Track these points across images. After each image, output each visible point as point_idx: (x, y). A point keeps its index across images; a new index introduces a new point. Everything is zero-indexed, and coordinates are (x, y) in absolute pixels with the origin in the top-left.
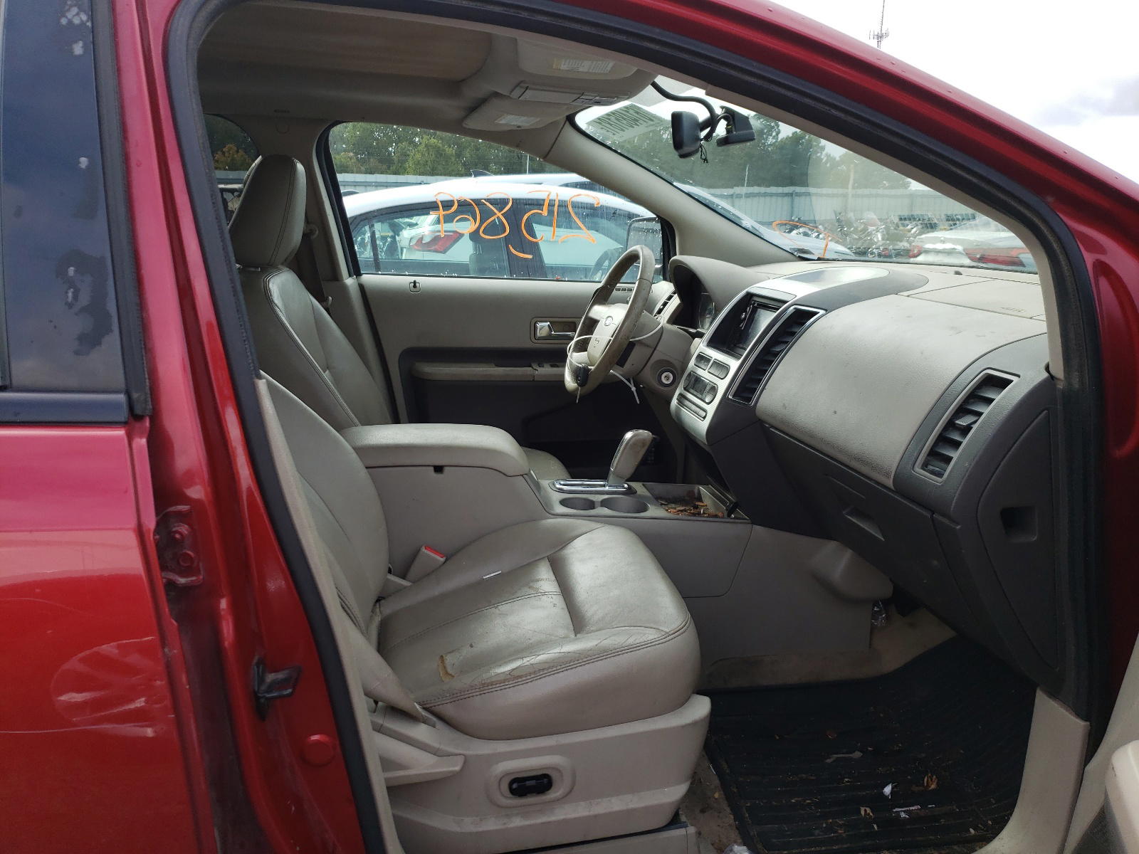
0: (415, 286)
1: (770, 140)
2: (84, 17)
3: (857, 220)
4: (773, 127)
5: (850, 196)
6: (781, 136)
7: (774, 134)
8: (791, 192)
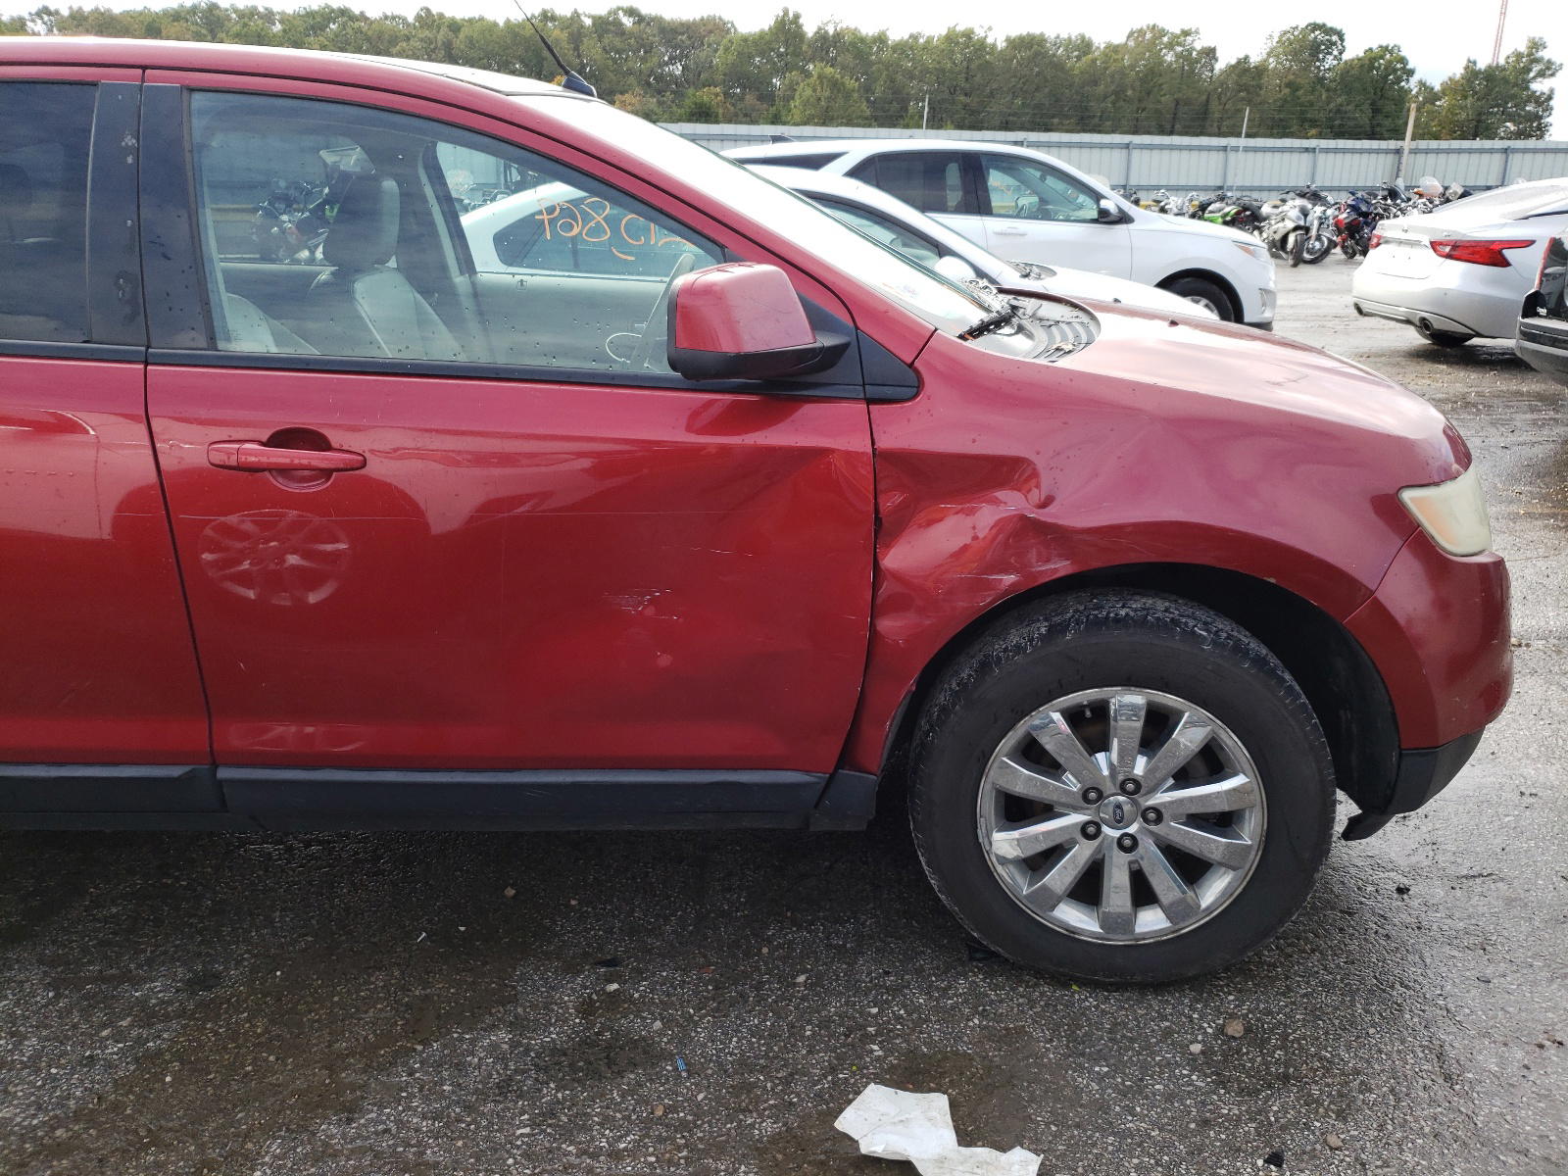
0: (522, 284)
1: (1330, 62)
2: (134, 141)
3: (1408, 188)
4: (1335, 44)
5: (1406, 152)
6: (1346, 57)
7: (1335, 53)
8: (1312, 146)
